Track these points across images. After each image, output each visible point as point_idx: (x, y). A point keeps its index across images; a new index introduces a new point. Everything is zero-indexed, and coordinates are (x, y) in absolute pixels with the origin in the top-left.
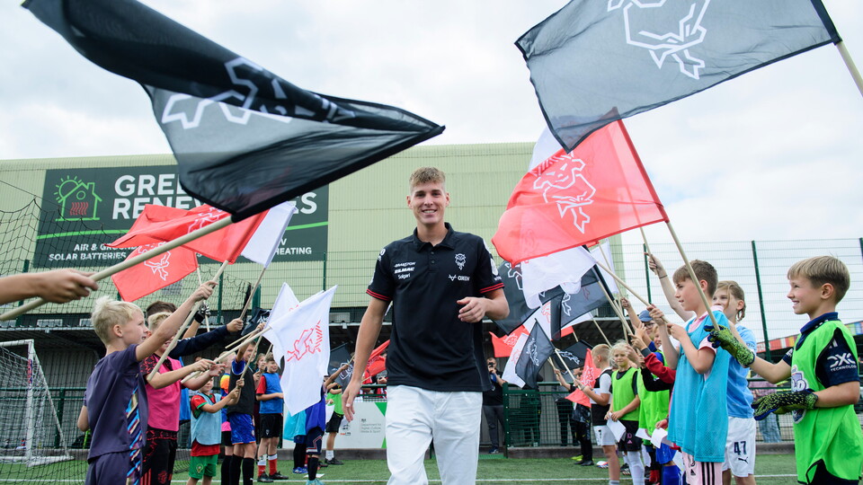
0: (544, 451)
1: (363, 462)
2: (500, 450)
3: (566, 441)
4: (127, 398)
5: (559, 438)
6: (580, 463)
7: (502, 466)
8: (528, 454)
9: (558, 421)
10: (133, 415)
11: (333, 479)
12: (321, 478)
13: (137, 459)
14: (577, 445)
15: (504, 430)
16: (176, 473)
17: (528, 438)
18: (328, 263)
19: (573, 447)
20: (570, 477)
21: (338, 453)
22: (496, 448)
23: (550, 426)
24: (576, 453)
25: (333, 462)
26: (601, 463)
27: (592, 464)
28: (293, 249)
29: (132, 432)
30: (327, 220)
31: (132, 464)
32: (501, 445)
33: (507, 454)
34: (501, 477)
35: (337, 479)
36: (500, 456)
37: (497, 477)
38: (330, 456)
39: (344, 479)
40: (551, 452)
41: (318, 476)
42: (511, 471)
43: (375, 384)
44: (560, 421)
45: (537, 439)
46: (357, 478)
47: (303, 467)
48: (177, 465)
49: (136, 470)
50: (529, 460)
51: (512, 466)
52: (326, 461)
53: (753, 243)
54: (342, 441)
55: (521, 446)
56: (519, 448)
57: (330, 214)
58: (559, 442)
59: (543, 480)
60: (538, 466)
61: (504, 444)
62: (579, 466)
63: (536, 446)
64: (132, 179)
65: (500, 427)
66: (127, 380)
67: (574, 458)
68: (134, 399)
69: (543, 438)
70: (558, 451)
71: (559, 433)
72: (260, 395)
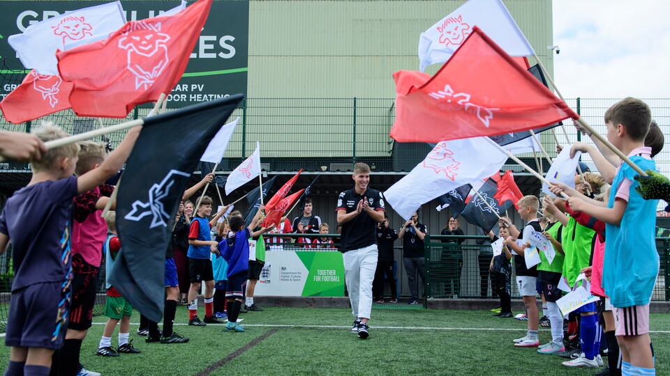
0: (463, 303)
1: (282, 309)
2: (420, 302)
3: (486, 294)
4: (61, 229)
5: (479, 290)
6: (499, 315)
7: (422, 316)
8: (447, 305)
9: (479, 274)
10: (66, 245)
11: (252, 323)
12: (240, 323)
13: (68, 290)
14: (497, 298)
15: (424, 282)
16: (94, 316)
17: (448, 291)
18: (248, 110)
19: (492, 300)
20: (488, 327)
21: (258, 300)
22: (416, 299)
23: (471, 281)
24: (495, 305)
25: (253, 308)
26: (519, 316)
27: (511, 316)
28: (211, 96)
29: (66, 262)
30: (247, 66)
31: (63, 295)
32: (420, 297)
33: (427, 305)
34: (420, 326)
35: (257, 323)
36: (420, 307)
37: (416, 325)
38: (249, 302)
39: (264, 323)
40: (470, 305)
41: (238, 320)
42: (430, 320)
43: (295, 233)
44: (481, 273)
45: (457, 291)
46: (276, 323)
47: (222, 312)
48: (97, 308)
49: (67, 301)
50: (448, 311)
51: (431, 316)
52: (246, 307)
54: (261, 289)
55: (440, 298)
56: (439, 299)
57: (250, 59)
58: (479, 295)
59: (462, 329)
60: (456, 317)
61: (425, 295)
62: (498, 318)
63: (455, 298)
64: (35, 14)
65: (420, 279)
66: (63, 211)
67: (493, 310)
68: (67, 231)
69: (463, 292)
70: (478, 303)
71: (479, 286)
72: (193, 239)
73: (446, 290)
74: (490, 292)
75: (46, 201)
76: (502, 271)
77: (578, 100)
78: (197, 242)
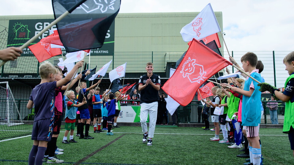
0: (192, 125)
1: (127, 127)
2: (176, 124)
3: (200, 122)
4: (51, 100)
5: (197, 120)
6: (205, 129)
7: (177, 130)
8: (186, 126)
9: (197, 114)
10: (52, 105)
11: (116, 132)
12: (112, 132)
13: (53, 121)
14: (204, 123)
15: (177, 117)
16: (61, 129)
17: (186, 120)
18: (114, 56)
19: (202, 124)
20: (201, 134)
21: (118, 124)
22: (175, 123)
23: (194, 117)
24: (203, 126)
25: (116, 127)
26: (212, 129)
27: (209, 130)
28: (101, 51)
29: (52, 111)
30: (114, 41)
31: (51, 122)
32: (176, 123)
33: (179, 125)
34: (176, 133)
35: (118, 132)
36: (176, 126)
37: (175, 133)
38: (115, 124)
39: (120, 132)
40: (194, 126)
41: (111, 131)
42: (180, 131)
44: (198, 114)
45: (189, 120)
46: (125, 132)
47: (106, 128)
49: (52, 124)
50: (186, 128)
51: (180, 130)
52: (114, 126)
53: (273, 52)
54: (119, 120)
55: (183, 123)
56: (183, 124)
57: (115, 38)
58: (197, 122)
59: (191, 134)
60: (189, 130)
61: (178, 122)
62: (204, 130)
63: (189, 123)
64: (41, 24)
65: (176, 116)
66: (51, 93)
67: (202, 127)
68: (53, 100)
69: (191, 121)
70: (197, 125)
71: (197, 119)
72: (94, 102)
73: (185, 120)
74: (201, 121)
75: (46, 89)
76: (206, 114)
77: (232, 52)
78: (95, 103)
